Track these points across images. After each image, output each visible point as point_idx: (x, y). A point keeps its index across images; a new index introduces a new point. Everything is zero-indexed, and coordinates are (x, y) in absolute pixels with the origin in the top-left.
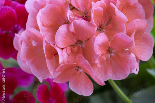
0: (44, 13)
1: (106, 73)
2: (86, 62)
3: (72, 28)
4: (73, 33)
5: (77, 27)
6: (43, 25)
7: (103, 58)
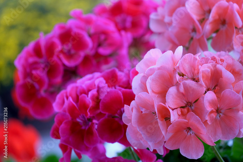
0: (153, 80)
1: (215, 134)
2: (197, 118)
3: (182, 89)
4: (182, 93)
5: (186, 88)
6: (153, 91)
7: (213, 116)
